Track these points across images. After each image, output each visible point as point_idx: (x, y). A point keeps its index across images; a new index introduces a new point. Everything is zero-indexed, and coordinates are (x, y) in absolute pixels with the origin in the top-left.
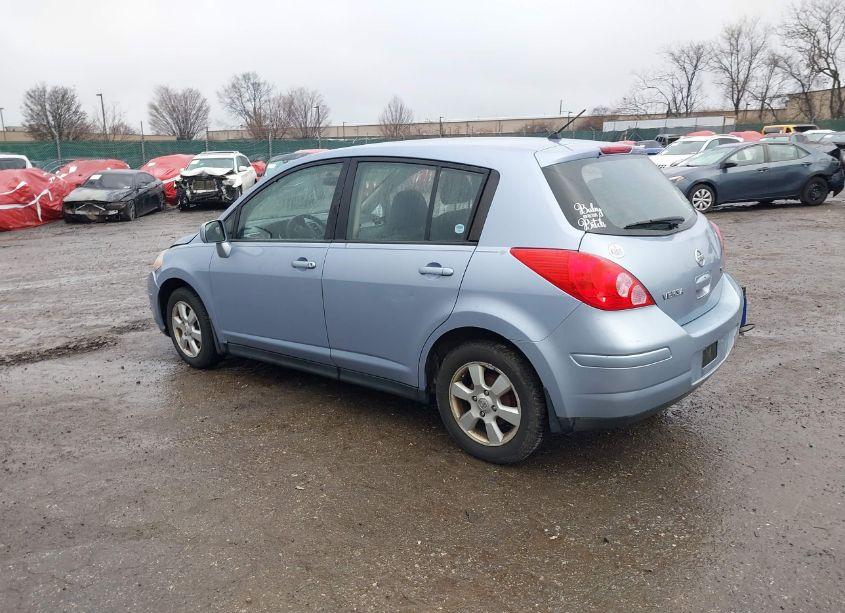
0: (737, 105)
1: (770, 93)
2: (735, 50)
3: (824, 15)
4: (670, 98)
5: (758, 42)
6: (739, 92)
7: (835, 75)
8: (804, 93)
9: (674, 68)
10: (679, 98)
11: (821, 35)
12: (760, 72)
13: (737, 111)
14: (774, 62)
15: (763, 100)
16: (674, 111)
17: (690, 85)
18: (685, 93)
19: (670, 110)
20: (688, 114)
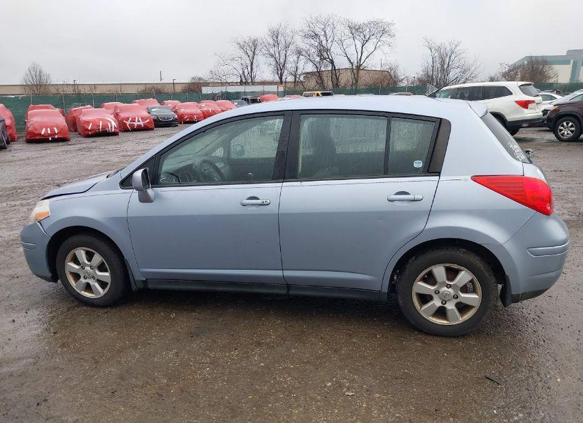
0: (281, 78)
1: (299, 72)
2: (277, 43)
3: (323, 27)
4: (241, 72)
5: (289, 39)
6: (281, 70)
7: (332, 62)
8: (319, 72)
9: (241, 53)
10: (246, 73)
11: (322, 38)
12: (292, 58)
13: (281, 82)
14: (299, 53)
15: (295, 76)
16: (244, 80)
17: (252, 64)
18: (249, 70)
19: (241, 80)
20: (253, 83)
